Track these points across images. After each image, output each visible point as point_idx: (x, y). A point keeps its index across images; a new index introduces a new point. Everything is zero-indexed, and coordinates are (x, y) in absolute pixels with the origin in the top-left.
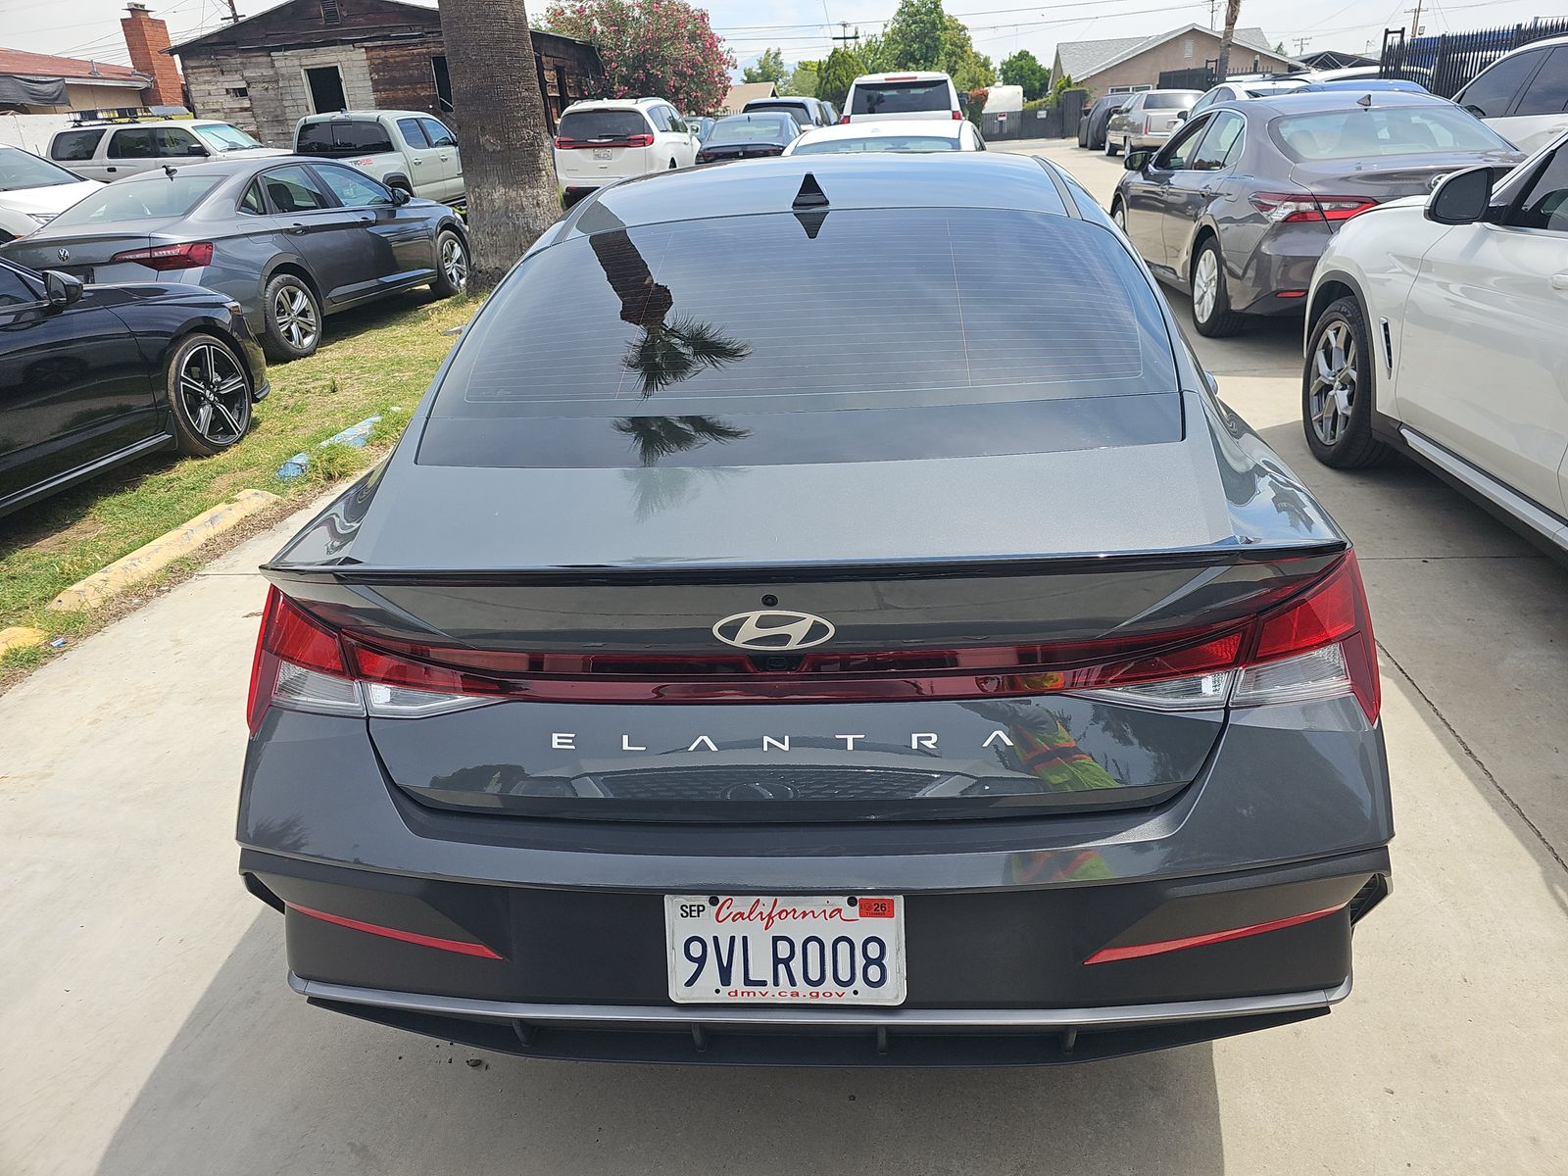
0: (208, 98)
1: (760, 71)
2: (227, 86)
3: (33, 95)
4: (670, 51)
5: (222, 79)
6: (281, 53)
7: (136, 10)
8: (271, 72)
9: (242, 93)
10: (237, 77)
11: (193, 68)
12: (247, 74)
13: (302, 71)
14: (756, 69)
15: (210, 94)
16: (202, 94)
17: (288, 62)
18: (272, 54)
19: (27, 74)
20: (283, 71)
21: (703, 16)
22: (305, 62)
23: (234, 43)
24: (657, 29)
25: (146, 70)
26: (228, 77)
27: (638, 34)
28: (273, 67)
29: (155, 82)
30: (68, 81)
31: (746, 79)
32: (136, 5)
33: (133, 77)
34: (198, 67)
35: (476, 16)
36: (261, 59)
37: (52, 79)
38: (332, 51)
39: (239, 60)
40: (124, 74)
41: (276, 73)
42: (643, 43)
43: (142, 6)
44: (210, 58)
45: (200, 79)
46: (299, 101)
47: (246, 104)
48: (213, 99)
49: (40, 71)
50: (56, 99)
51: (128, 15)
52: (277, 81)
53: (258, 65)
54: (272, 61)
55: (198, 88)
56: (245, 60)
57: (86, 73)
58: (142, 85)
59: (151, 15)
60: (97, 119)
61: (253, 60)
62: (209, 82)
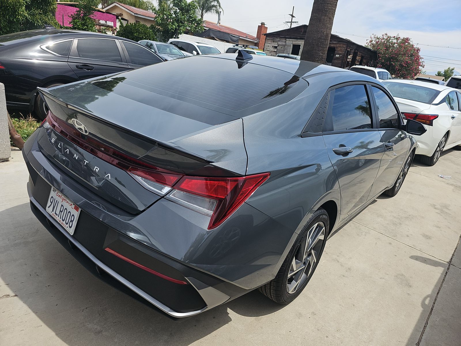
0: (268, 47)
1: (444, 73)
2: (273, 45)
3: (232, 39)
4: (400, 58)
5: (273, 43)
6: (289, 39)
7: (263, 24)
8: (284, 44)
9: (276, 47)
10: (277, 43)
11: (268, 39)
12: (279, 43)
13: (292, 45)
14: (442, 72)
15: (269, 46)
16: (267, 46)
17: (290, 42)
18: (287, 39)
19: (232, 34)
20: (287, 44)
21: (418, 50)
22: (293, 42)
23: (279, 35)
24: (400, 51)
25: (258, 38)
26: (274, 43)
27: (392, 51)
28: (286, 42)
29: (259, 41)
30: (240, 37)
31: (437, 74)
32: (263, 23)
33: (255, 39)
34: (269, 39)
35: (315, 31)
36: (284, 40)
37: (237, 36)
38: (301, 41)
39: (278, 39)
40: (254, 39)
41: (286, 44)
42: (393, 54)
43: (264, 23)
44: (272, 38)
45: (268, 42)
46: (288, 52)
47: (276, 50)
48: (269, 48)
49: (236, 34)
50: (236, 41)
51: (260, 25)
52: (285, 46)
53: (282, 41)
54: (286, 41)
55: (267, 44)
56: (280, 40)
57: (245, 36)
58: (256, 42)
59: (265, 26)
60: (238, 46)
61: (282, 40)
62: (269, 43)
